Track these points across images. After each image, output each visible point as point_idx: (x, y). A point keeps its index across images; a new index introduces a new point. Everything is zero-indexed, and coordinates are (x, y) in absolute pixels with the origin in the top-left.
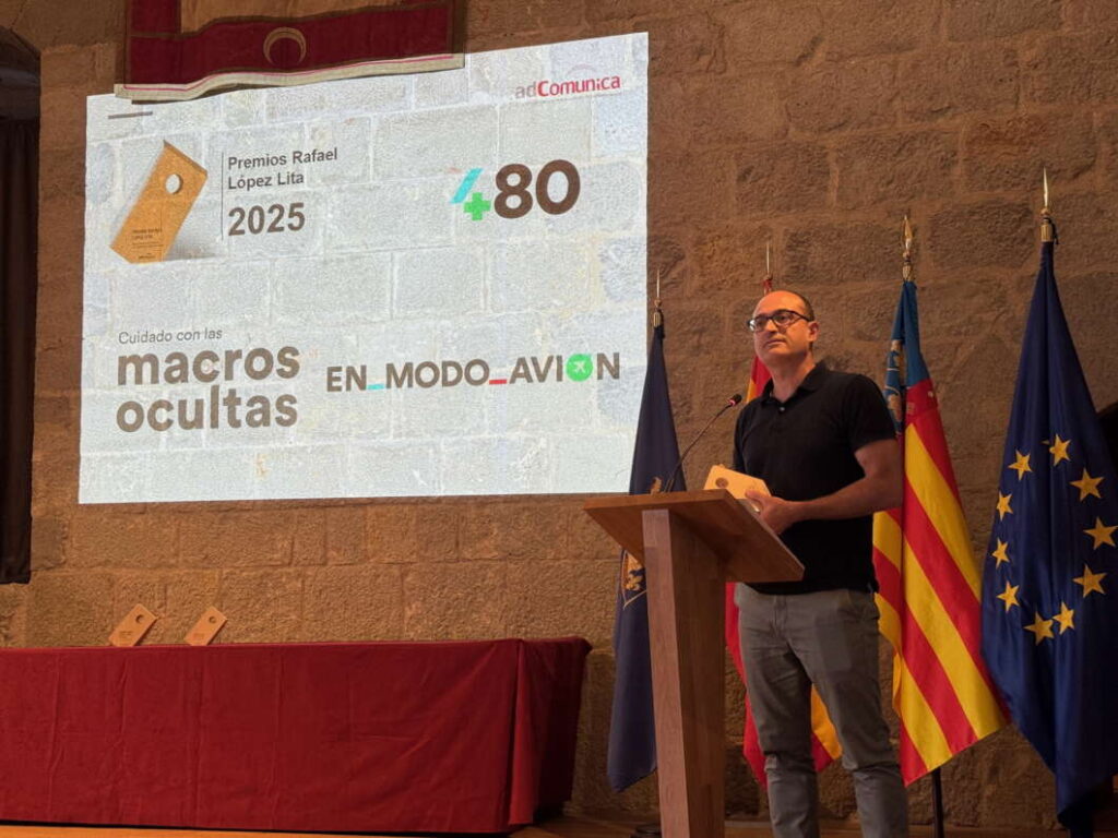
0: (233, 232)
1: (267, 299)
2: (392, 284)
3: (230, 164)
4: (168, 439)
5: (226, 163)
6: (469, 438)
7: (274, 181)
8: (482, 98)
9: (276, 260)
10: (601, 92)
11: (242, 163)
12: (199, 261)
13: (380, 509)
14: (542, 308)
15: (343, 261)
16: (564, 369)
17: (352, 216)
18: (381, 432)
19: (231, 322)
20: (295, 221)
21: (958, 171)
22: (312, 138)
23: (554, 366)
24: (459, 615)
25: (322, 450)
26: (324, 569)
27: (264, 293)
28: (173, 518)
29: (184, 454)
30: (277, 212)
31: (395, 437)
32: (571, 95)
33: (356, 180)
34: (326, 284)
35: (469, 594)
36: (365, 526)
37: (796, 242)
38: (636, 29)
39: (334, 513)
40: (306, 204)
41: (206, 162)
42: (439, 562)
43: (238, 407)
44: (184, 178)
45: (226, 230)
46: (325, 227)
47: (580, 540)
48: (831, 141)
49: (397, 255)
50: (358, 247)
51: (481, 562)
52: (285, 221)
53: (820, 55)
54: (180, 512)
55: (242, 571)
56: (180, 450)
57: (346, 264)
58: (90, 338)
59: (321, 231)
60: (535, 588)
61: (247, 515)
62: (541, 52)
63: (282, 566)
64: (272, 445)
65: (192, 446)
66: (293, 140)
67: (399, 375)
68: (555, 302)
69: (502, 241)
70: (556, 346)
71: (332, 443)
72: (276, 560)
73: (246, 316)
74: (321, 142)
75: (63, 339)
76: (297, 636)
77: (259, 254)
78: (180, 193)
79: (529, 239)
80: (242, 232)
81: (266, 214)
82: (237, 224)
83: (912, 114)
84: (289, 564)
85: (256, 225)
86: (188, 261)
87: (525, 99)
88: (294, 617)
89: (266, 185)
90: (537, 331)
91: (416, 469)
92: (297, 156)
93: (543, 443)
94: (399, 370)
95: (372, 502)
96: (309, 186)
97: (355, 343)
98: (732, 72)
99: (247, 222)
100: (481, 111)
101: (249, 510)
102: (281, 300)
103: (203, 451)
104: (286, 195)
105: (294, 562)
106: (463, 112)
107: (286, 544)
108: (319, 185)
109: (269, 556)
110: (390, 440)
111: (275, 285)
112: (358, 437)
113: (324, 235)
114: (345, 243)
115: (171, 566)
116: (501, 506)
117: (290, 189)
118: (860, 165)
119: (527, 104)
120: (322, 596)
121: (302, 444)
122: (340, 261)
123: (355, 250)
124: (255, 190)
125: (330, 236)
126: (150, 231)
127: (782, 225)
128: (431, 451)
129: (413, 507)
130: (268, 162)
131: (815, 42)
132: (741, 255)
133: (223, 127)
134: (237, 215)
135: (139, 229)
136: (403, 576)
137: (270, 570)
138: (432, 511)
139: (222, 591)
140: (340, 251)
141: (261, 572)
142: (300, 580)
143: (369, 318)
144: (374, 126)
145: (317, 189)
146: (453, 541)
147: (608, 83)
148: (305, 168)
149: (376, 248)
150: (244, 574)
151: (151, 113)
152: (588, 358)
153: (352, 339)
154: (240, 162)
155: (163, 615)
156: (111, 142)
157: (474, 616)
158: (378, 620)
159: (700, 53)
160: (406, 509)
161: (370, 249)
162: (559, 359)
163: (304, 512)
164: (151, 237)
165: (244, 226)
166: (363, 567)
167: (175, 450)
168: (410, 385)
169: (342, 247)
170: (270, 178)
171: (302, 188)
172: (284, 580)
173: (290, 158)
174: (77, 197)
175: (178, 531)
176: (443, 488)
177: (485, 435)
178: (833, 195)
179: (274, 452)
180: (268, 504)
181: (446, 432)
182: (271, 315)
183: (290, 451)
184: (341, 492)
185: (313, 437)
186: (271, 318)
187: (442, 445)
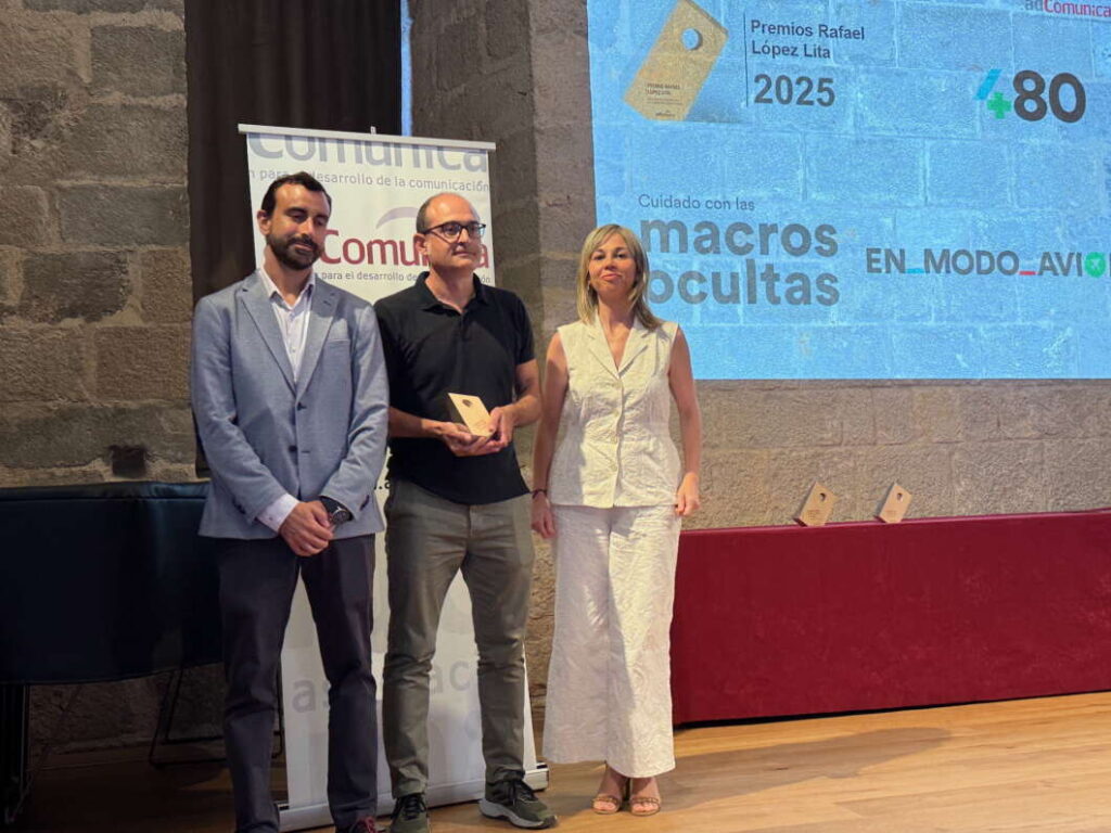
0: (758, 99)
1: (800, 174)
2: (925, 171)
3: (753, 27)
4: (702, 313)
5: (749, 26)
6: (1005, 325)
7: (800, 52)
8: (995, 3)
9: (806, 134)
10: (1096, 18)
11: (766, 28)
12: (723, 126)
13: (926, 391)
14: (1061, 208)
15: (875, 142)
16: (1083, 265)
17: (882, 99)
18: (923, 316)
19: (763, 193)
20: (825, 97)
22: (838, 13)
23: (1074, 262)
24: (1005, 489)
25: (866, 331)
26: (876, 448)
27: (797, 167)
28: (713, 395)
29: (722, 330)
30: (804, 85)
31: (936, 320)
32: (1072, 16)
33: (885, 63)
34: (860, 165)
35: (1011, 471)
36: (912, 407)
39: (880, 393)
40: (835, 80)
41: (726, 21)
42: (984, 441)
43: (776, 283)
44: (704, 34)
45: (752, 97)
46: (856, 107)
47: (1105, 420)
49: (929, 143)
50: (890, 130)
51: (1020, 441)
52: (814, 95)
54: (720, 390)
55: (791, 451)
56: (716, 324)
57: (878, 146)
58: (604, 197)
59: (851, 110)
60: (1070, 464)
61: (791, 394)
63: (834, 445)
64: (813, 324)
65: (729, 322)
66: (819, 12)
67: (937, 260)
68: (1073, 203)
69: (1024, 141)
70: (1076, 244)
71: (875, 324)
72: (828, 440)
73: (779, 190)
74: (847, 19)
75: (571, 196)
76: (853, 516)
77: (790, 126)
78: (701, 50)
79: (1049, 142)
80: (770, 101)
81: (795, 86)
82: (764, 92)
84: (840, 444)
85: (785, 96)
86: (712, 125)
87: (1033, 12)
88: (848, 496)
89: (792, 54)
90: (1058, 229)
91: (959, 353)
92: (823, 29)
93: (1069, 332)
94: (937, 255)
95: (918, 383)
96: (836, 62)
97: (891, 226)
99: (774, 90)
100: (997, 16)
101: (794, 389)
102: (815, 176)
103: (740, 328)
104: (814, 68)
105: (844, 442)
106: (981, 14)
107: (835, 423)
108: (846, 63)
109: (819, 436)
110: (931, 323)
111: (807, 161)
112: (901, 319)
113: (856, 114)
114: (877, 125)
115: (715, 446)
116: (1037, 389)
117: (816, 62)
119: (1036, 16)
120: (875, 476)
121: (845, 324)
122: (871, 143)
123: (887, 134)
124: (780, 58)
125: (862, 116)
126: (666, 87)
128: (970, 335)
129: (956, 389)
130: (794, 30)
134: (763, 82)
135: (655, 82)
136: (951, 454)
137: (820, 450)
138: (975, 393)
139: (771, 473)
140: (872, 133)
141: (812, 451)
142: (852, 459)
143: (903, 202)
145: (845, 67)
146: (995, 421)
147: (1101, 11)
148: (831, 43)
149: (907, 134)
150: (794, 454)
152: (1102, 257)
153: (888, 221)
154: (763, 26)
155: (711, 498)
157: (1019, 490)
158: (930, 497)
160: (950, 390)
161: (902, 135)
162: (1079, 255)
163: (851, 391)
164: (668, 93)
165: (771, 94)
166: (913, 446)
167: (712, 325)
168: (948, 272)
169: (874, 128)
170: (796, 49)
171: (830, 62)
172: (836, 459)
173: (816, 30)
174: (579, 38)
175: (719, 409)
176: (984, 371)
177: (1019, 322)
179: (818, 331)
180: (814, 383)
181: (984, 318)
182: (805, 191)
183: (835, 331)
184: (887, 373)
185: (856, 318)
186: (805, 194)
187: (981, 330)
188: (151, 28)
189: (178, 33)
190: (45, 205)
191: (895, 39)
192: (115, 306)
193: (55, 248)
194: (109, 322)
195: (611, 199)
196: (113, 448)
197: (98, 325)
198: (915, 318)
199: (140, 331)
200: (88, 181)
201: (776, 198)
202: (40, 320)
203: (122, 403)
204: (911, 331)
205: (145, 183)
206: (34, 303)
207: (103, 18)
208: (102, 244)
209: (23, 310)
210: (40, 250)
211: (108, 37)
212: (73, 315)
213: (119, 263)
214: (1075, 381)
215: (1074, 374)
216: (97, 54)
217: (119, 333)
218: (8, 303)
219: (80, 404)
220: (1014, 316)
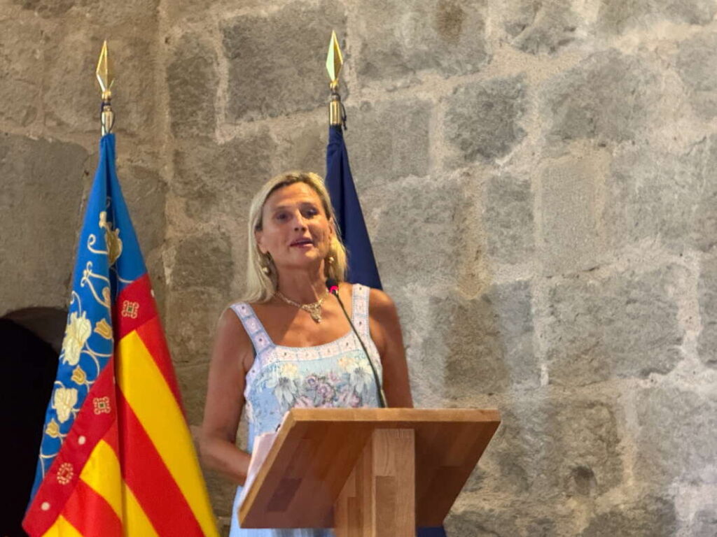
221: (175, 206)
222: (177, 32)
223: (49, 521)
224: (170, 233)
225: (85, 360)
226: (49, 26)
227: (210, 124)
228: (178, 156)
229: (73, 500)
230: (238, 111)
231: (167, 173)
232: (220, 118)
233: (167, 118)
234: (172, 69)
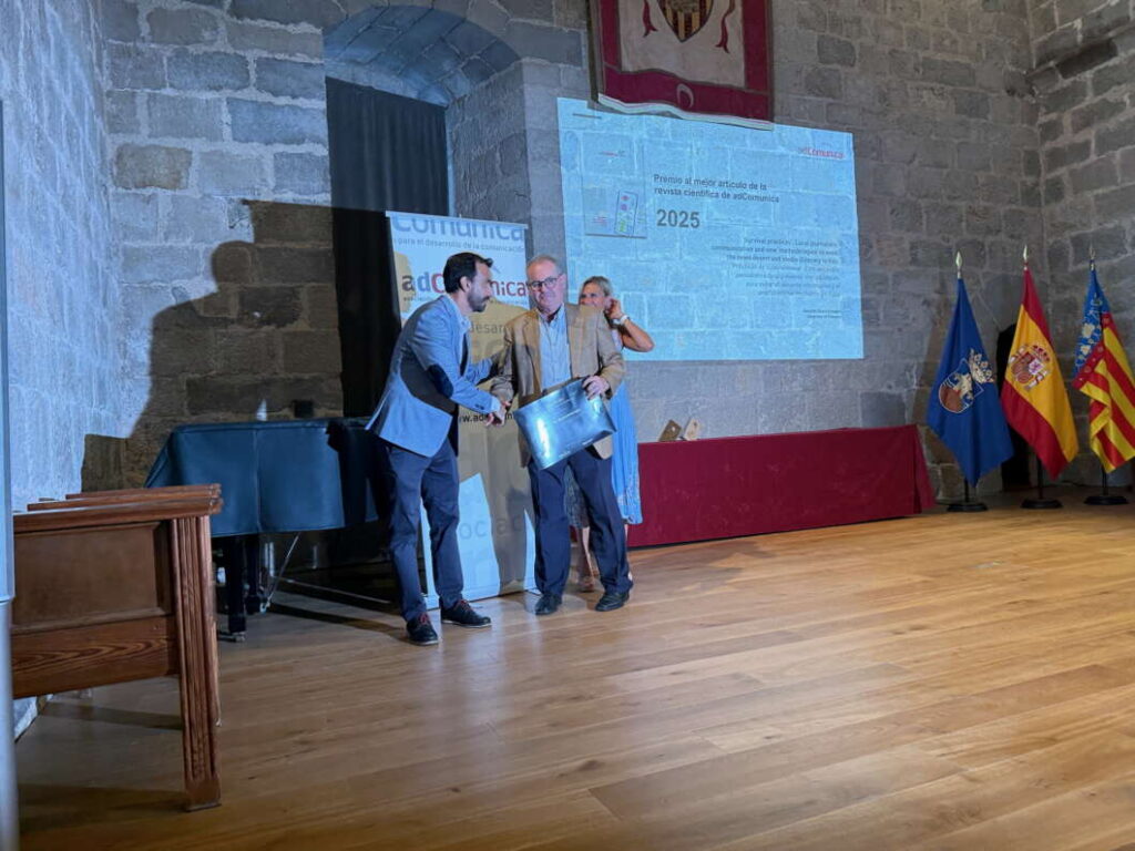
1: (678, 244)
6: (786, 330)
8: (781, 150)
10: (834, 159)
13: (745, 367)
21: (964, 224)
22: (698, 153)
24: (785, 420)
25: (713, 334)
27: (676, 241)
31: (750, 328)
36: (737, 376)
37: (913, 246)
38: (848, 131)
39: (721, 368)
48: (923, 203)
49: (746, 228)
51: (793, 393)
53: (916, 163)
57: (720, 228)
59: (705, 208)
60: (819, 406)
61: (674, 368)
62: (808, 131)
64: (686, 328)
72: (694, 394)
73: (666, 254)
74: (703, 156)
79: (808, 228)
83: (949, 198)
84: (699, 396)
87: (802, 155)
91: (762, 345)
93: (819, 334)
95: (740, 362)
97: (727, 274)
98: (885, 162)
100: (782, 156)
101: (675, 365)
102: (686, 245)
105: (703, 395)
106: (773, 155)
107: (698, 384)
109: (688, 392)
110: (747, 329)
111: (682, 237)
112: (732, 327)
113: (707, 210)
114: (719, 217)
116: (802, 365)
118: (933, 216)
119: (803, 157)
121: (702, 330)
122: (716, 227)
123: (724, 222)
125: (711, 211)
127: (909, 237)
128: (768, 336)
131: (914, 156)
132: (894, 249)
133: (645, 136)
144: (730, 154)
149: (735, 222)
151: (599, 118)
153: (725, 272)
156: (575, 131)
157: (792, 420)
159: (873, 149)
163: (705, 367)
169: (717, 220)
174: (556, 164)
176: (775, 355)
177: (793, 329)
178: (924, 227)
179: (688, 334)
180: (686, 363)
181: (775, 326)
182: (681, 254)
183: (697, 334)
184: (724, 358)
185: (708, 327)
186: (681, 258)
187: (774, 334)
188: (310, 154)
189: (325, 157)
190: (249, 258)
191: (729, 168)
192: (294, 319)
193: (256, 284)
194: (290, 328)
195: (574, 258)
196: (295, 401)
197: (283, 330)
198: (739, 327)
199: (308, 333)
200: (275, 244)
201: (666, 258)
202: (250, 326)
203: (299, 375)
204: (738, 333)
205: (308, 246)
206: (246, 317)
207: (281, 148)
208: (284, 281)
209: (239, 321)
210: (247, 285)
211: (284, 160)
212: (269, 323)
213: (294, 293)
214: (820, 361)
215: (822, 356)
216: (278, 169)
217: (294, 335)
218: (231, 317)
219: (274, 376)
220: (790, 325)
221: (1052, 292)
222: (1051, 241)
223: (1082, 384)
224: (1050, 298)
225: (1093, 337)
226: (1017, 243)
227: (1066, 264)
228: (1052, 277)
229: (1092, 378)
230: (1077, 262)
231: (1049, 282)
232: (1071, 265)
233: (1047, 266)
234: (1049, 252)
